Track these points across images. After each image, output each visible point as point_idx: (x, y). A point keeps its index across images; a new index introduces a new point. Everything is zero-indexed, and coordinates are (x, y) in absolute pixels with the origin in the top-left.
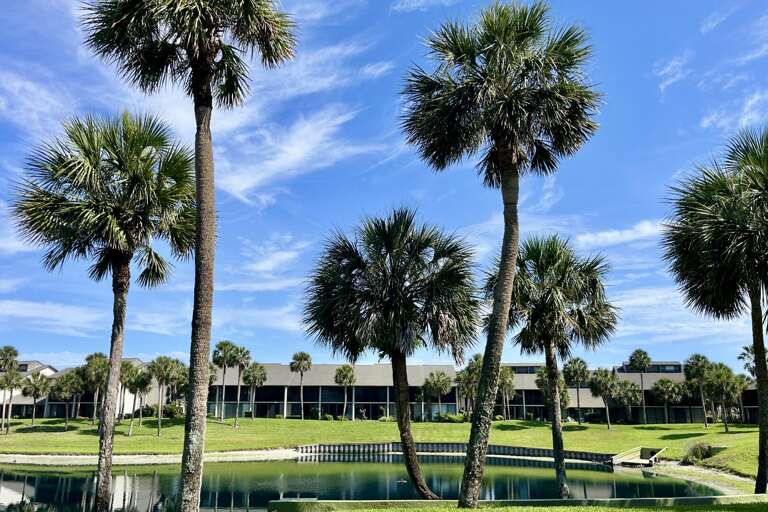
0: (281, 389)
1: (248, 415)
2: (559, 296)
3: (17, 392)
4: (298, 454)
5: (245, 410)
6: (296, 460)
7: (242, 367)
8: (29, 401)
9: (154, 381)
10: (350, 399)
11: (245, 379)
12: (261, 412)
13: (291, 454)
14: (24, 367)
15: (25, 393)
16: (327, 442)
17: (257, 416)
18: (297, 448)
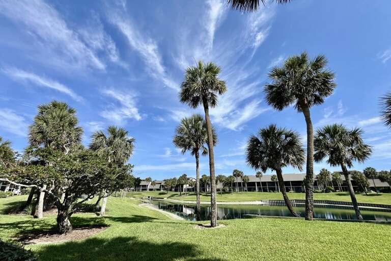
0: (254, 183)
1: (246, 191)
2: (341, 145)
4: (263, 203)
5: (245, 189)
6: (262, 205)
7: (242, 177)
10: (277, 186)
11: (243, 180)
12: (250, 190)
13: (260, 203)
14: (189, 179)
15: (189, 186)
16: (272, 199)
17: (248, 191)
18: (262, 201)
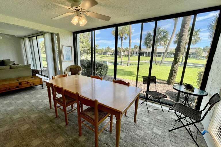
0: (144, 52)
3: (110, 52)
8: (111, 53)
9: (126, 51)
13: (145, 61)
